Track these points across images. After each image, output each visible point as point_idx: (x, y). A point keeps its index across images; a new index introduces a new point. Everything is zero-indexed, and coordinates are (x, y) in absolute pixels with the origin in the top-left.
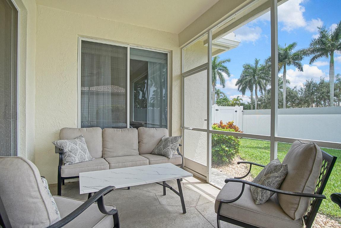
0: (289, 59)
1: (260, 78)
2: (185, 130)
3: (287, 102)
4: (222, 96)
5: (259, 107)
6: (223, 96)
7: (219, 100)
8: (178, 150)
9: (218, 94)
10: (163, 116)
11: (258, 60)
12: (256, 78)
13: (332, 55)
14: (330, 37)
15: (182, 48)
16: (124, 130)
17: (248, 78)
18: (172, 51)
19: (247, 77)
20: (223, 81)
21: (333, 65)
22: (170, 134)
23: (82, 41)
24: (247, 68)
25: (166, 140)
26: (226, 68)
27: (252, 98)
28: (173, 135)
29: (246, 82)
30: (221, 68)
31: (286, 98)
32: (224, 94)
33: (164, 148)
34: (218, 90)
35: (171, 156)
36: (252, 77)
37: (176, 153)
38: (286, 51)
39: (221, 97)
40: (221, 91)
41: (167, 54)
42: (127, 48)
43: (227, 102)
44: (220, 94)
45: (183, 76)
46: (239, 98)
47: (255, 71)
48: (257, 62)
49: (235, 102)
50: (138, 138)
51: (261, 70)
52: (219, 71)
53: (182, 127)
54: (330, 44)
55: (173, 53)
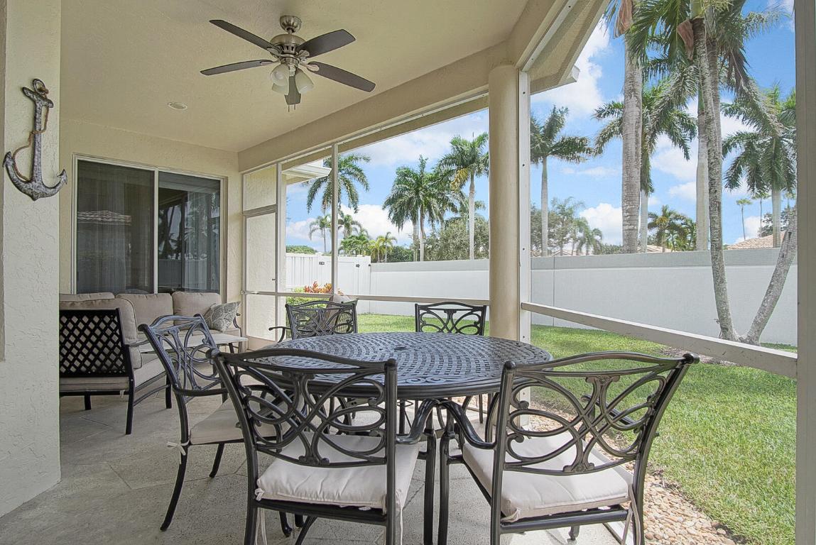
0: (478, 163)
1: (430, 195)
2: (248, 296)
3: (477, 246)
4: (356, 229)
5: (428, 255)
6: (359, 231)
7: (348, 240)
8: (235, 321)
9: (348, 226)
10: (213, 275)
11: (424, 159)
12: (421, 196)
13: (544, 162)
14: (541, 130)
15: (243, 174)
16: (150, 296)
17: (408, 195)
18: (227, 178)
19: (406, 193)
20: (354, 199)
21: (546, 181)
22: (225, 300)
23: (79, 161)
24: (404, 175)
25: (217, 308)
26: (360, 171)
27: (415, 237)
28: (228, 302)
29: (404, 204)
30: (351, 170)
31: (475, 238)
32: (360, 226)
33: (214, 319)
34: (348, 216)
35: (224, 329)
36: (413, 195)
37: (232, 326)
38: (473, 146)
39: (353, 233)
40: (354, 219)
41: (219, 181)
42: (153, 172)
43: (364, 243)
44: (353, 226)
45: (245, 215)
46: (390, 236)
47: (419, 182)
48: (423, 165)
49: (381, 244)
50: (173, 307)
51: (431, 180)
52: (348, 177)
53: (243, 291)
54: (538, 145)
55: (229, 181)
